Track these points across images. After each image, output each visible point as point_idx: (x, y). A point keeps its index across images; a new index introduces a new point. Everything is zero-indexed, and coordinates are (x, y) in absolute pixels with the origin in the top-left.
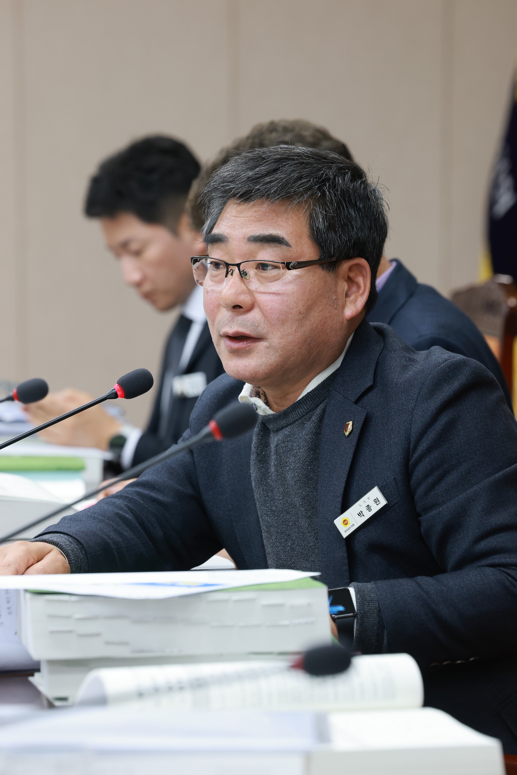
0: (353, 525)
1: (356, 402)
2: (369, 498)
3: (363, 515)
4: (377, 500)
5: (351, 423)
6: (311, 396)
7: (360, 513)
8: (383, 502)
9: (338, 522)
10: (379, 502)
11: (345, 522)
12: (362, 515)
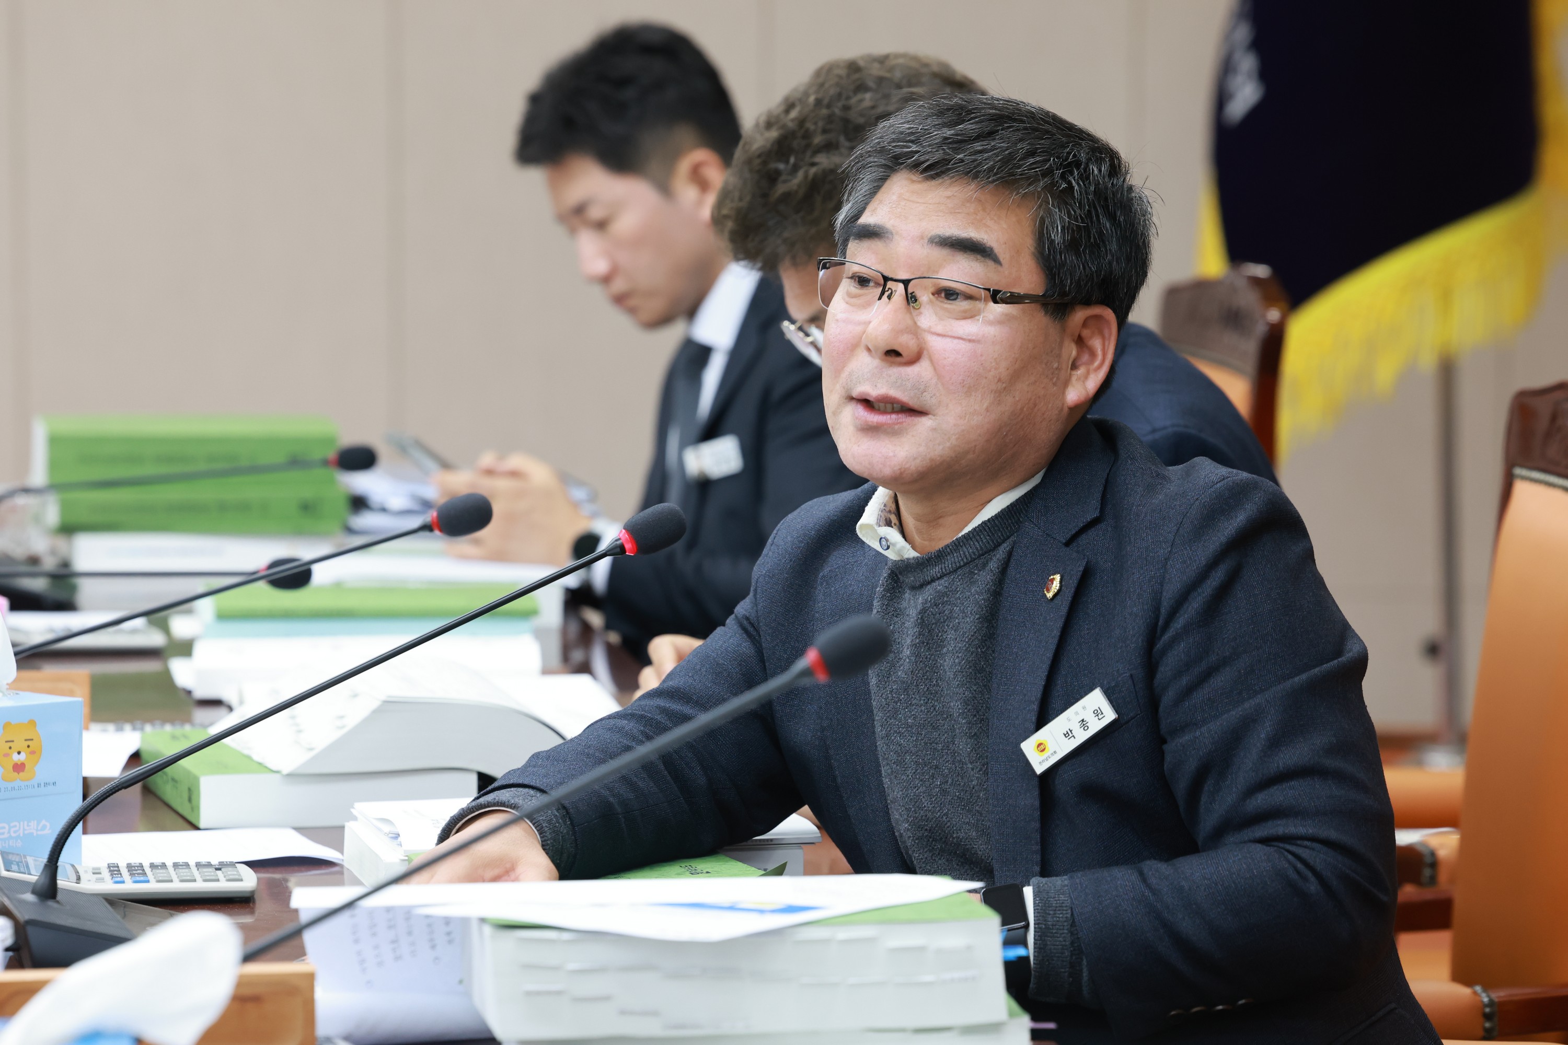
0: (1055, 752)
1: (1068, 544)
2: (1084, 708)
3: (1073, 736)
4: (1099, 711)
5: (1058, 577)
6: (989, 528)
7: (1067, 733)
8: (1110, 715)
9: (1028, 747)
10: (1102, 716)
11: (1041, 747)
12: (1071, 735)
